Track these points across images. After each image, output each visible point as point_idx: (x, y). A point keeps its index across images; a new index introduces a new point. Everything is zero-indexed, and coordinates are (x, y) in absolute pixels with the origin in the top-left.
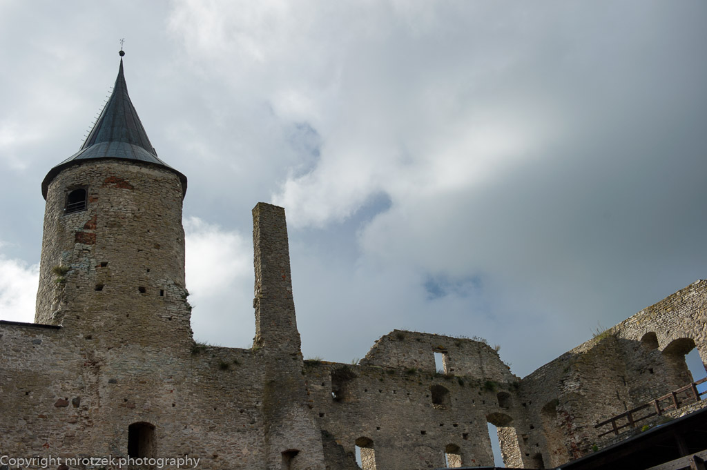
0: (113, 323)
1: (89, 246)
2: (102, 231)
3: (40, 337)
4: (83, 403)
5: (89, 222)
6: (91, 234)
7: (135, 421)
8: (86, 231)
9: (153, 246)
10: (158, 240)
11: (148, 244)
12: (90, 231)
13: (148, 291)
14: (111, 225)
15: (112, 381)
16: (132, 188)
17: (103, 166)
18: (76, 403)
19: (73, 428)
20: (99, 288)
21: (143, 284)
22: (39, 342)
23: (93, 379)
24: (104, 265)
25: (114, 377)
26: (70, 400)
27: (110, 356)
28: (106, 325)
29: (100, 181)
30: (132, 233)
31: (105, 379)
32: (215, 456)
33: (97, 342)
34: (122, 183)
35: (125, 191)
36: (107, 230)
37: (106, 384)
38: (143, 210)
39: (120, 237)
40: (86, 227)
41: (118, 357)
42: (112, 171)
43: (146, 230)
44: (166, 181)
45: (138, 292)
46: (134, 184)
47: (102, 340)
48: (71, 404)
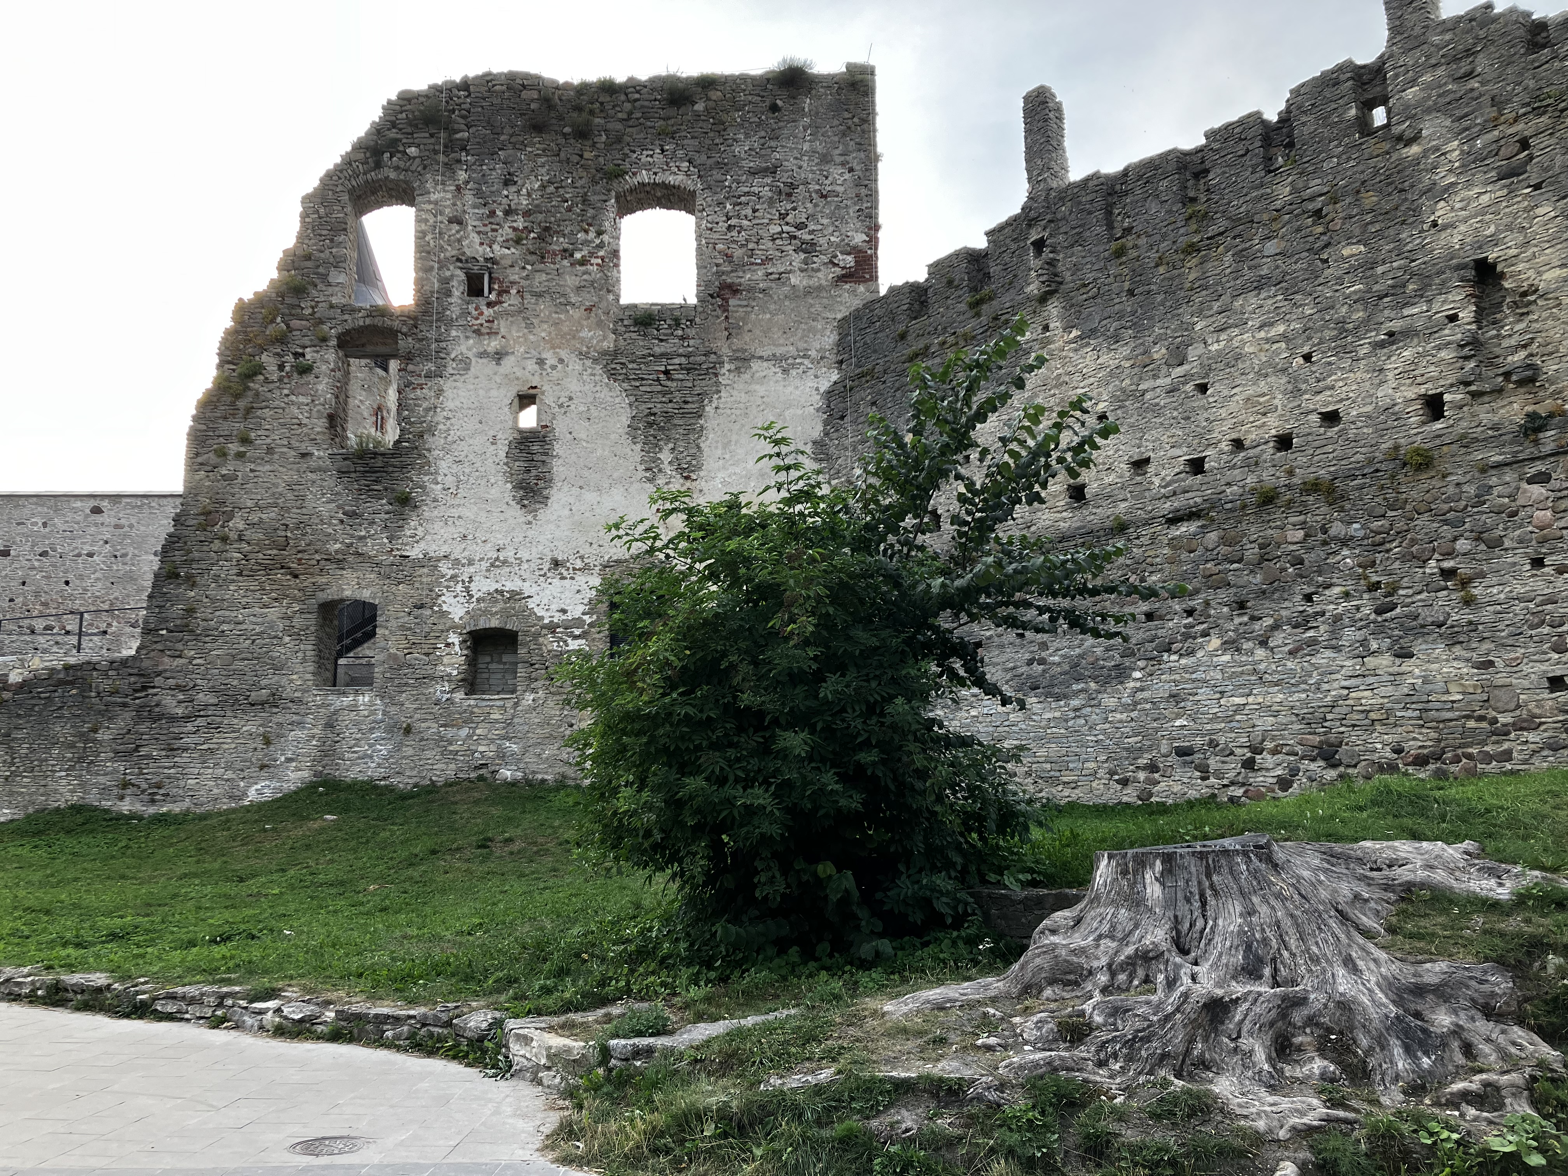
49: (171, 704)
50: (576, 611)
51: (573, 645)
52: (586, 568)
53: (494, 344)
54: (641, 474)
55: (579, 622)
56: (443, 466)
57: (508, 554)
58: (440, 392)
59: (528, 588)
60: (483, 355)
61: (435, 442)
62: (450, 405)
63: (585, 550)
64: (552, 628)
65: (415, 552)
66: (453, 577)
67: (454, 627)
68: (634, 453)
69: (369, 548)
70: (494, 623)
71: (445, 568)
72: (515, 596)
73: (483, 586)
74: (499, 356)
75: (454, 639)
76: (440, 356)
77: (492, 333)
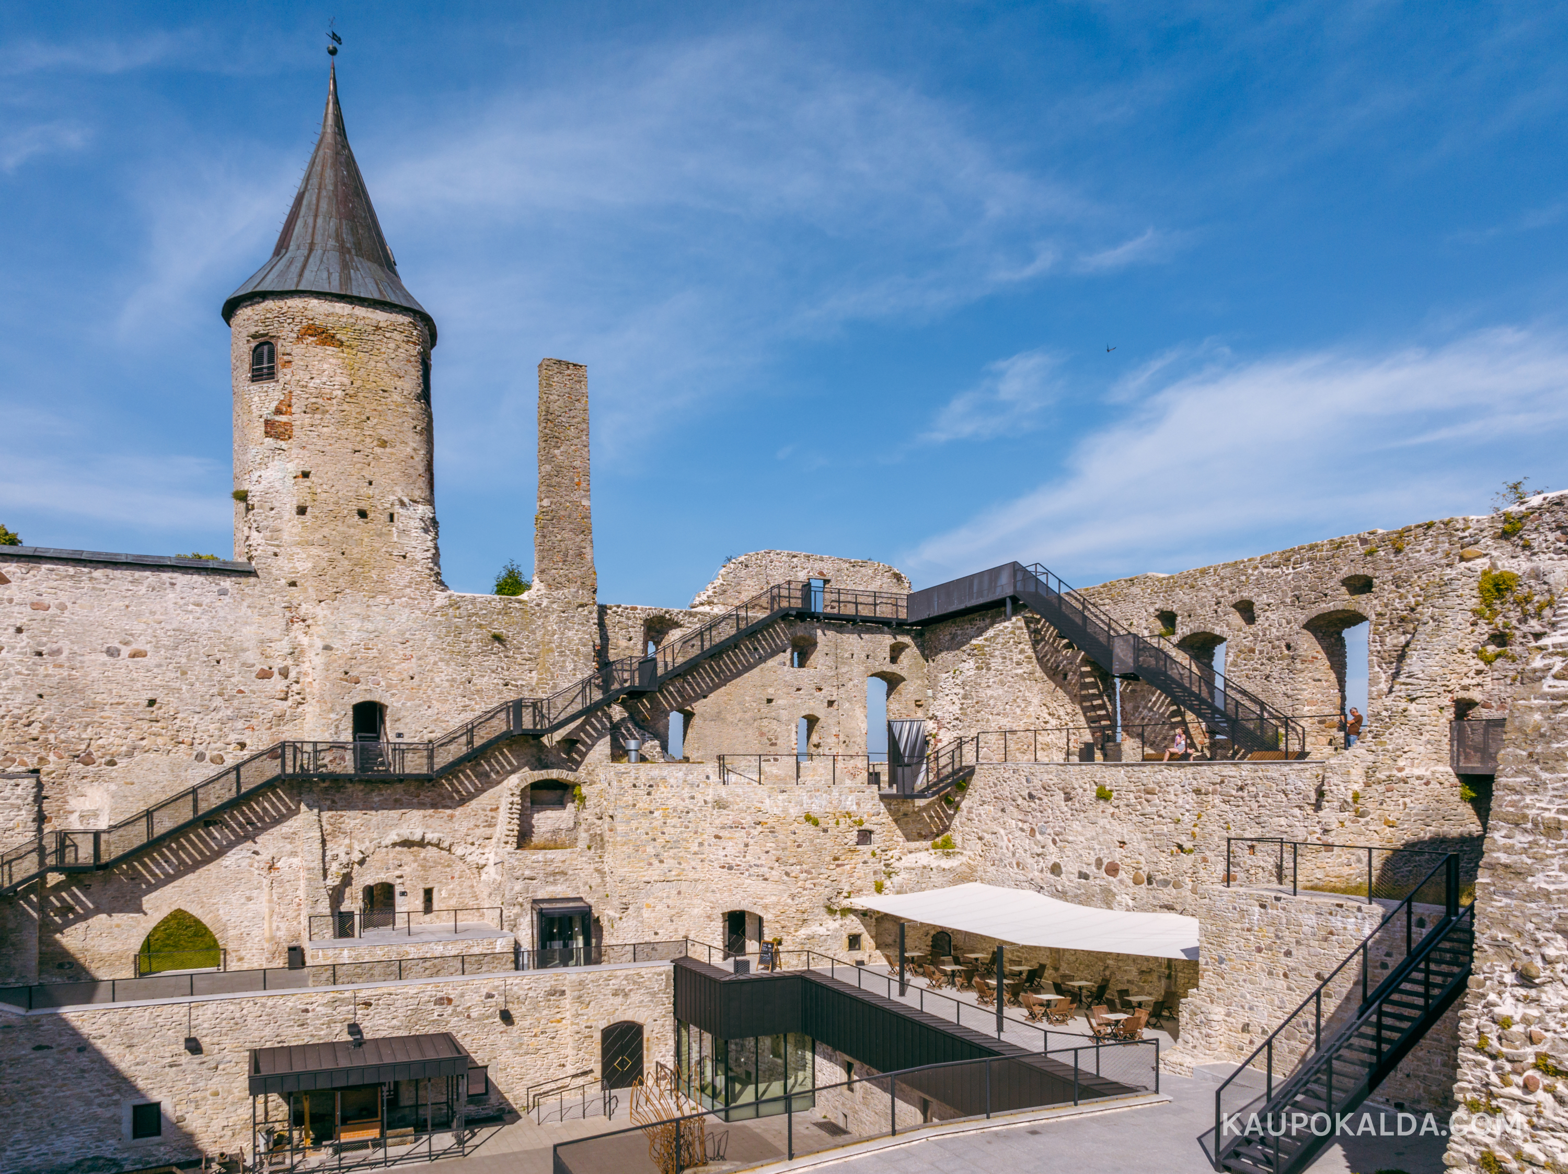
0: (324, 564)
1: (283, 444)
2: (299, 419)
3: (229, 585)
4: (293, 674)
5: (281, 402)
6: (285, 423)
7: (359, 699)
8: (277, 418)
9: (375, 443)
10: (383, 432)
11: (368, 440)
12: (284, 419)
13: (371, 515)
14: (312, 410)
15: (327, 648)
16: (341, 344)
17: (295, 303)
18: (284, 673)
19: (282, 705)
20: (302, 511)
21: (364, 505)
23: (303, 640)
24: (306, 475)
25: (328, 641)
26: (275, 670)
27: (321, 611)
28: (314, 568)
29: (292, 331)
30: (343, 423)
31: (319, 644)
33: (306, 590)
34: (323, 335)
35: (330, 350)
36: (307, 419)
37: (320, 651)
38: (358, 383)
39: (325, 429)
40: (278, 411)
41: (332, 613)
42: (309, 314)
43: (364, 417)
45: (357, 517)
46: (344, 338)
47: (310, 590)
48: (276, 676)
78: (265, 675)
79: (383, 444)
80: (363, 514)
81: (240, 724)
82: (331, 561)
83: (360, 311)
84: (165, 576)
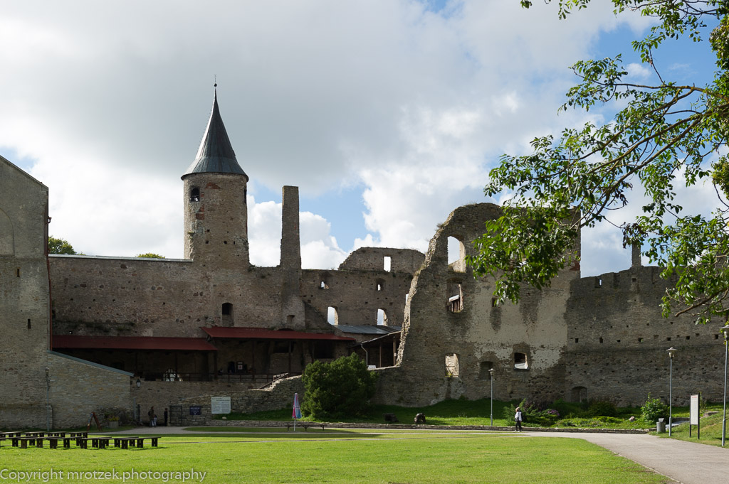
0: (214, 259)
1: (202, 221)
2: (207, 213)
3: (185, 267)
4: (204, 294)
5: (201, 208)
6: (202, 215)
7: (225, 302)
10: (232, 215)
11: (227, 218)
12: (201, 213)
13: (228, 242)
14: (211, 210)
15: (214, 286)
16: (219, 188)
18: (201, 294)
19: (201, 304)
20: (207, 242)
21: (226, 239)
22: (184, 269)
23: (207, 283)
24: (208, 231)
25: (214, 283)
26: (199, 293)
27: (212, 274)
28: (211, 260)
29: (205, 185)
30: (220, 213)
31: (212, 285)
32: (259, 317)
33: (208, 268)
34: (214, 186)
35: (216, 190)
36: (209, 213)
37: (212, 287)
38: (225, 200)
39: (215, 216)
40: (200, 211)
41: (216, 275)
42: (210, 179)
43: (226, 211)
44: (235, 181)
45: (224, 244)
46: (220, 186)
47: (210, 267)
48: (199, 295)
49: (411, 379)
50: (507, 357)
51: (507, 366)
52: (510, 346)
53: (487, 284)
54: (522, 321)
55: (508, 360)
56: (475, 318)
57: (490, 342)
58: (473, 297)
59: (496, 351)
60: (484, 287)
61: (473, 311)
62: (476, 301)
63: (509, 341)
64: (501, 361)
65: (468, 341)
66: (478, 348)
67: (478, 361)
68: (520, 315)
69: (457, 340)
70: (488, 360)
71: (475, 345)
72: (493, 353)
73: (485, 350)
74: (488, 288)
75: (478, 364)
76: (473, 287)
77: (486, 281)
78: (196, 295)
79: (232, 219)
80: (225, 242)
81: (188, 310)
82: (216, 257)
83: (225, 177)
84: (168, 264)
